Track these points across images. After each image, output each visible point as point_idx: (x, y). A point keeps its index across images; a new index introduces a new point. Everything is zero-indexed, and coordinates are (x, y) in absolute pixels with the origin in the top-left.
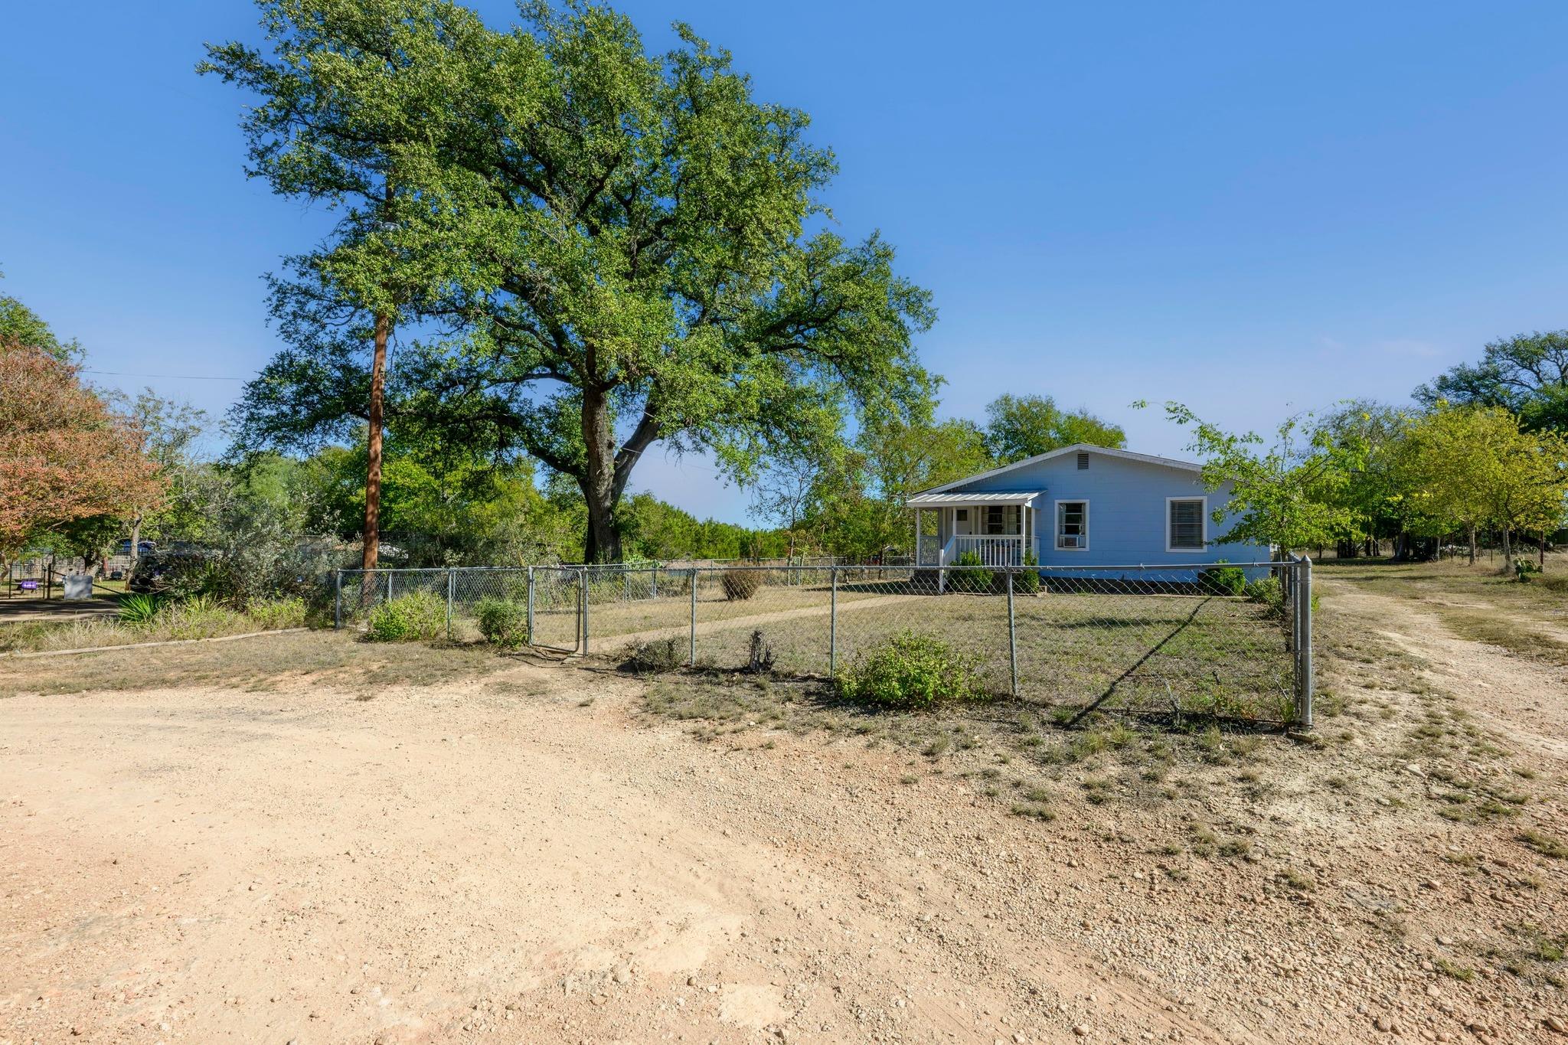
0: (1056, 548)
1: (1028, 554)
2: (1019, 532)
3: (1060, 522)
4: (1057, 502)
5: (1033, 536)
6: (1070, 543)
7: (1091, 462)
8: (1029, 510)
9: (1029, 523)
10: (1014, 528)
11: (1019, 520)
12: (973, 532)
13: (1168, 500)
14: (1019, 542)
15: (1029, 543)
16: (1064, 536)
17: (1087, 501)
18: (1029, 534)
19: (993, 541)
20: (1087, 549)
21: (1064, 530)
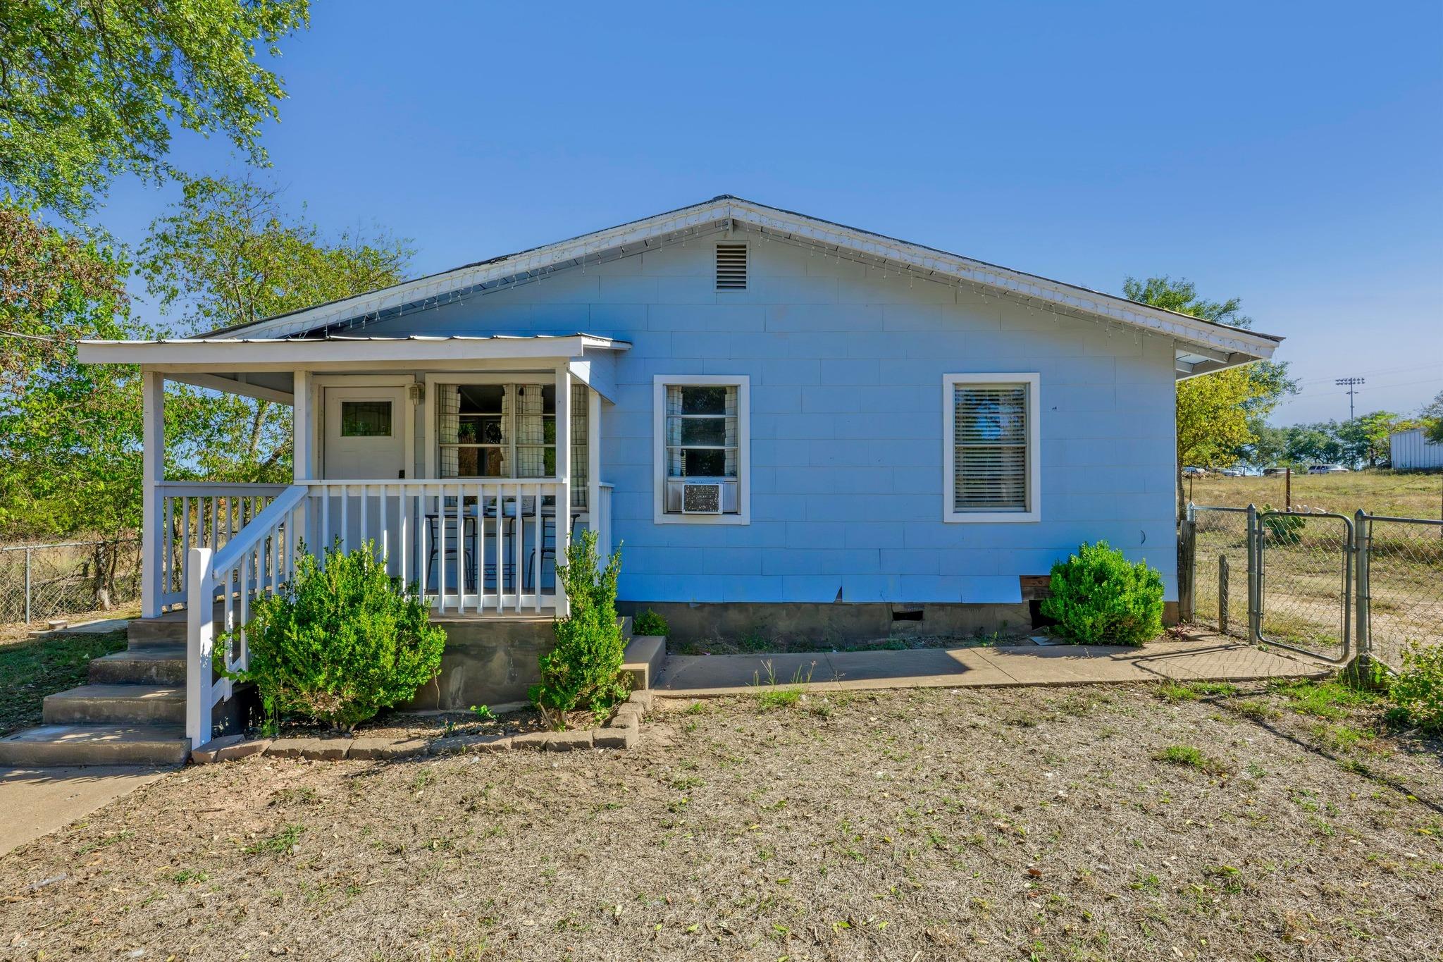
0: (660, 517)
1: (579, 553)
2: (550, 469)
3: (669, 441)
4: (660, 381)
5: (594, 482)
6: (702, 502)
7: (755, 265)
8: (581, 390)
9: (581, 442)
10: (535, 458)
11: (549, 436)
12: (409, 470)
13: (949, 380)
14: (549, 501)
15: (581, 501)
16: (682, 484)
17: (743, 381)
18: (581, 476)
19: (470, 501)
20: (744, 518)
21: (679, 462)
